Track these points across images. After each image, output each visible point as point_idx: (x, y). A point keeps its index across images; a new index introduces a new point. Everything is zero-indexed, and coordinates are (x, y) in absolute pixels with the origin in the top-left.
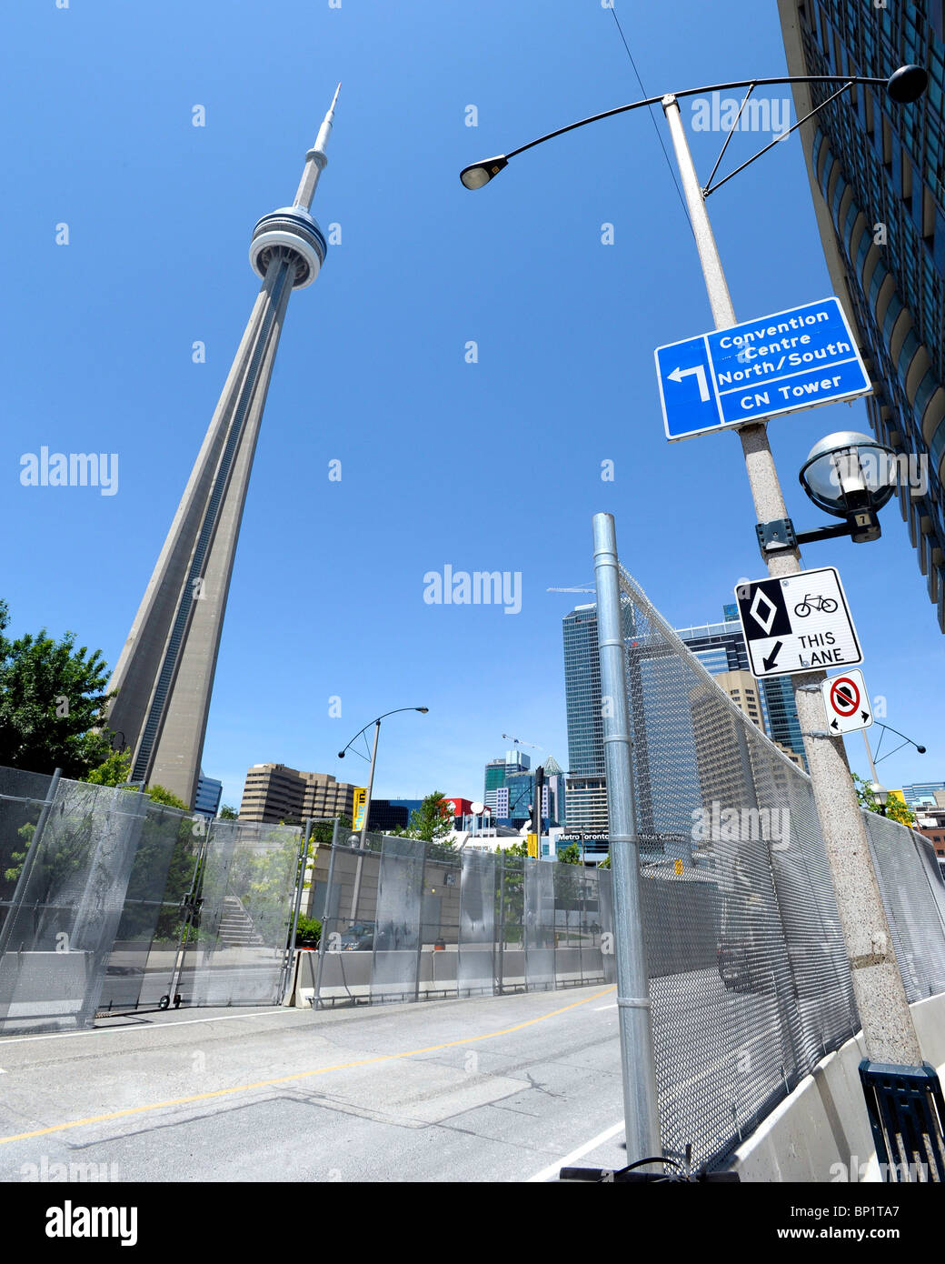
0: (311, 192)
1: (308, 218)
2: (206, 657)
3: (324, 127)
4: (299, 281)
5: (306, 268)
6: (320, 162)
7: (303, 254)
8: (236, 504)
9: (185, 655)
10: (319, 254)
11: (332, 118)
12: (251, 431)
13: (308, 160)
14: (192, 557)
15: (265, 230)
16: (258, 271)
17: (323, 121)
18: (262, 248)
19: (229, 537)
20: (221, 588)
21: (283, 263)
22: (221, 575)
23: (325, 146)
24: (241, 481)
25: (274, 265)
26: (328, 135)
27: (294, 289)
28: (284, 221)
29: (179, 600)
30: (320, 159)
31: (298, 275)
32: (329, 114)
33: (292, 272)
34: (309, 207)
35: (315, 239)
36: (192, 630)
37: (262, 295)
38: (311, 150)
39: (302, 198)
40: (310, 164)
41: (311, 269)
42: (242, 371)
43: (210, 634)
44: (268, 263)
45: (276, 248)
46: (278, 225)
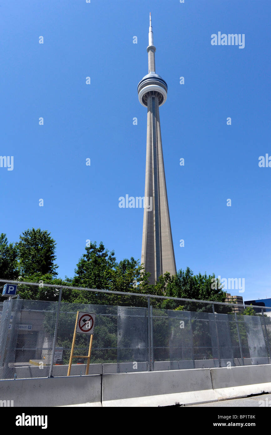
0: (153, 64)
1: (156, 76)
2: (171, 256)
3: (150, 35)
4: (161, 102)
5: (161, 96)
6: (153, 50)
7: (159, 91)
8: (164, 197)
9: (163, 258)
10: (165, 89)
11: (152, 29)
12: (161, 168)
13: (148, 51)
14: (154, 221)
15: (142, 87)
16: (144, 105)
17: (149, 32)
18: (143, 95)
19: (165, 210)
20: (168, 229)
21: (153, 98)
22: (167, 225)
23: (153, 42)
24: (163, 188)
25: (149, 100)
26: (153, 38)
27: (159, 106)
28: (147, 81)
29: (155, 238)
30: (152, 49)
31: (159, 100)
32: (150, 28)
33: (157, 100)
34: (155, 71)
35: (162, 83)
36: (162, 248)
37: (149, 114)
38: (148, 47)
39: (151, 68)
40: (150, 53)
41: (164, 96)
42: (151, 146)
43: (170, 248)
44: (146, 100)
45: (148, 93)
46: (146, 84)
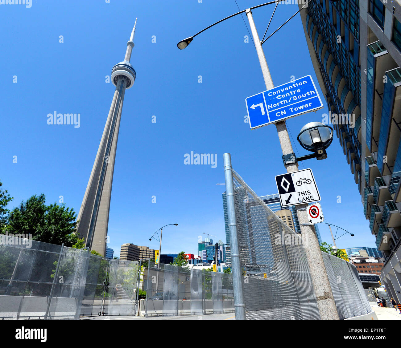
0: (130, 56)
1: (129, 65)
2: (106, 210)
3: (133, 33)
4: (128, 86)
5: (130, 81)
6: (132, 45)
7: (129, 77)
8: (112, 161)
9: (99, 210)
10: (134, 76)
11: (135, 30)
12: (115, 137)
13: (128, 45)
14: (99, 179)
15: (116, 70)
16: (114, 84)
17: (132, 31)
18: (115, 76)
19: (111, 172)
20: (109, 188)
21: (122, 80)
22: (109, 184)
23: (133, 40)
24: (113, 153)
25: (119, 81)
26: (134, 36)
27: (126, 89)
28: (121, 66)
29: (96, 193)
30: (132, 44)
31: (127, 84)
33: (125, 83)
34: (129, 61)
35: (132, 72)
36: (101, 202)
37: (116, 92)
38: (129, 41)
39: (127, 58)
41: (131, 82)
42: (111, 117)
43: (107, 203)
44: (117, 81)
45: (120, 76)
46: (119, 68)
